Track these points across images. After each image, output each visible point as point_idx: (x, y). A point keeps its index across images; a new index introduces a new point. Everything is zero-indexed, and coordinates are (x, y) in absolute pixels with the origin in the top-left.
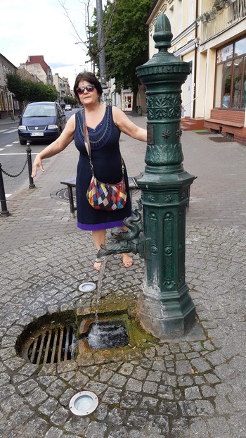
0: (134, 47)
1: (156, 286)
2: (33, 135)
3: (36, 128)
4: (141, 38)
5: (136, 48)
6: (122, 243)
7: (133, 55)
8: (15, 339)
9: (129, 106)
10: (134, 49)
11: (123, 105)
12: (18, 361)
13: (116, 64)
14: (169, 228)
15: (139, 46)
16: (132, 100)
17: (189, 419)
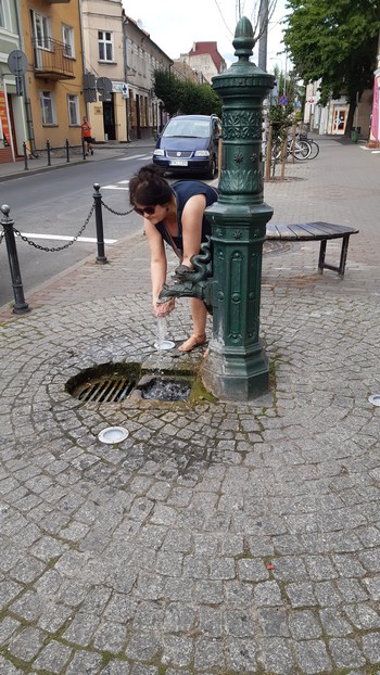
0: (356, 31)
1: (220, 338)
2: (173, 164)
3: (179, 154)
4: (370, 17)
5: (360, 33)
6: (186, 285)
7: (353, 44)
8: (68, 379)
9: (341, 127)
10: (356, 35)
11: (330, 125)
12: (65, 395)
13: (323, 58)
14: (237, 269)
15: (365, 29)
16: (346, 117)
17: (210, 463)
